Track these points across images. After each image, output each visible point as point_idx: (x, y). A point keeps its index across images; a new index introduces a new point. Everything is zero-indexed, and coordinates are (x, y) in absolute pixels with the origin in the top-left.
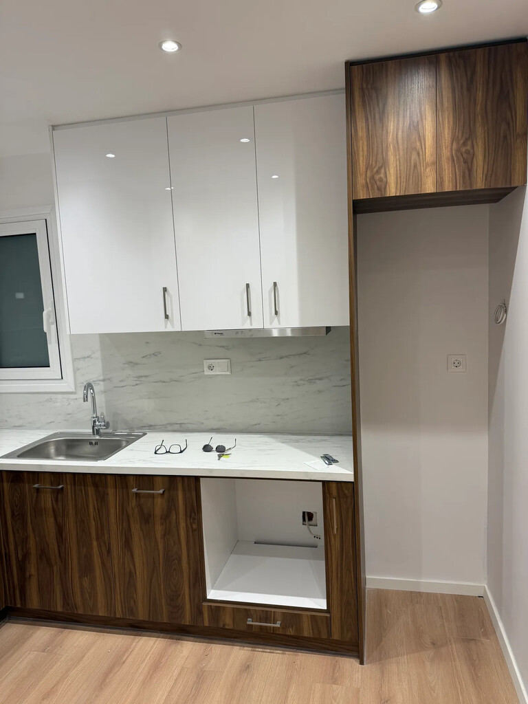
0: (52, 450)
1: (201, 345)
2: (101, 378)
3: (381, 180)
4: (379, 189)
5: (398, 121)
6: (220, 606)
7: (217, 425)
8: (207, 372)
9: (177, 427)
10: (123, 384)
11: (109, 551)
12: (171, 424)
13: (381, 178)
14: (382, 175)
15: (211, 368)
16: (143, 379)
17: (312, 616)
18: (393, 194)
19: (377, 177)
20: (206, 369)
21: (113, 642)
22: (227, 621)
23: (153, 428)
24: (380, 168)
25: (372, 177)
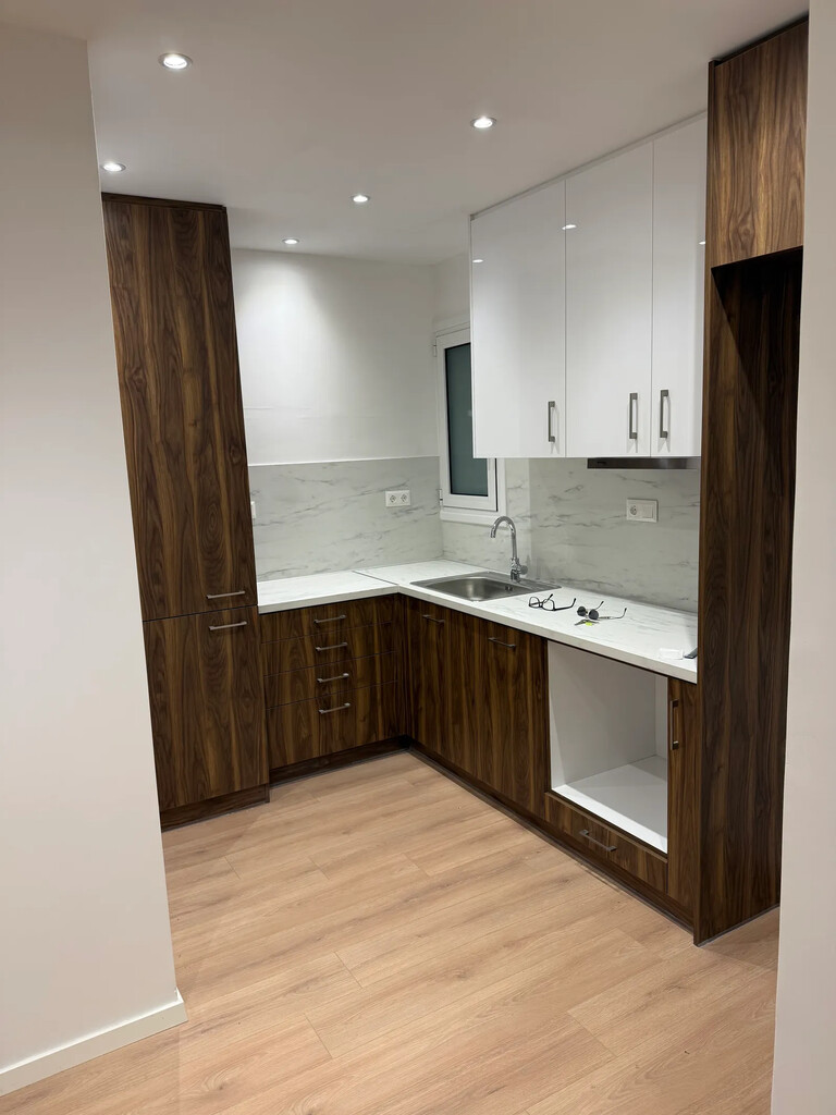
0: (470, 589)
1: (625, 479)
2: (529, 514)
3: (747, 233)
4: (744, 248)
5: (773, 135)
6: (561, 803)
7: (638, 592)
8: (630, 517)
9: (594, 586)
10: (546, 523)
11: (473, 702)
12: (590, 581)
13: (747, 230)
14: (749, 226)
15: (633, 511)
16: (566, 519)
17: (648, 855)
18: (762, 253)
19: (742, 229)
20: (628, 512)
21: (470, 801)
22: (566, 823)
23: (570, 582)
24: (747, 214)
25: (736, 231)
